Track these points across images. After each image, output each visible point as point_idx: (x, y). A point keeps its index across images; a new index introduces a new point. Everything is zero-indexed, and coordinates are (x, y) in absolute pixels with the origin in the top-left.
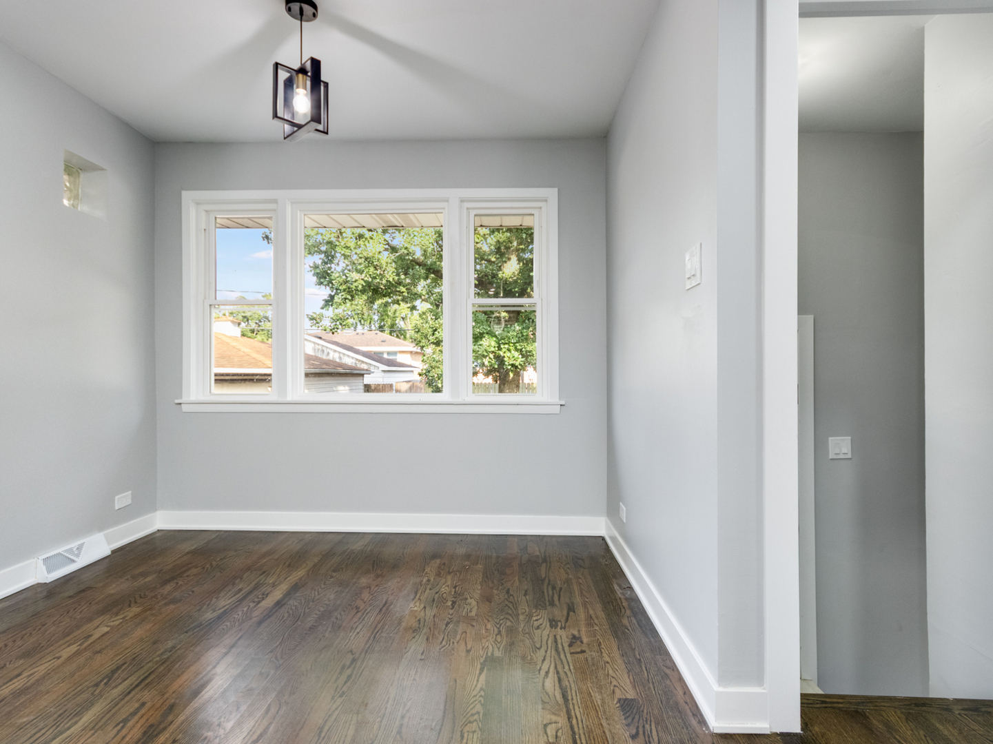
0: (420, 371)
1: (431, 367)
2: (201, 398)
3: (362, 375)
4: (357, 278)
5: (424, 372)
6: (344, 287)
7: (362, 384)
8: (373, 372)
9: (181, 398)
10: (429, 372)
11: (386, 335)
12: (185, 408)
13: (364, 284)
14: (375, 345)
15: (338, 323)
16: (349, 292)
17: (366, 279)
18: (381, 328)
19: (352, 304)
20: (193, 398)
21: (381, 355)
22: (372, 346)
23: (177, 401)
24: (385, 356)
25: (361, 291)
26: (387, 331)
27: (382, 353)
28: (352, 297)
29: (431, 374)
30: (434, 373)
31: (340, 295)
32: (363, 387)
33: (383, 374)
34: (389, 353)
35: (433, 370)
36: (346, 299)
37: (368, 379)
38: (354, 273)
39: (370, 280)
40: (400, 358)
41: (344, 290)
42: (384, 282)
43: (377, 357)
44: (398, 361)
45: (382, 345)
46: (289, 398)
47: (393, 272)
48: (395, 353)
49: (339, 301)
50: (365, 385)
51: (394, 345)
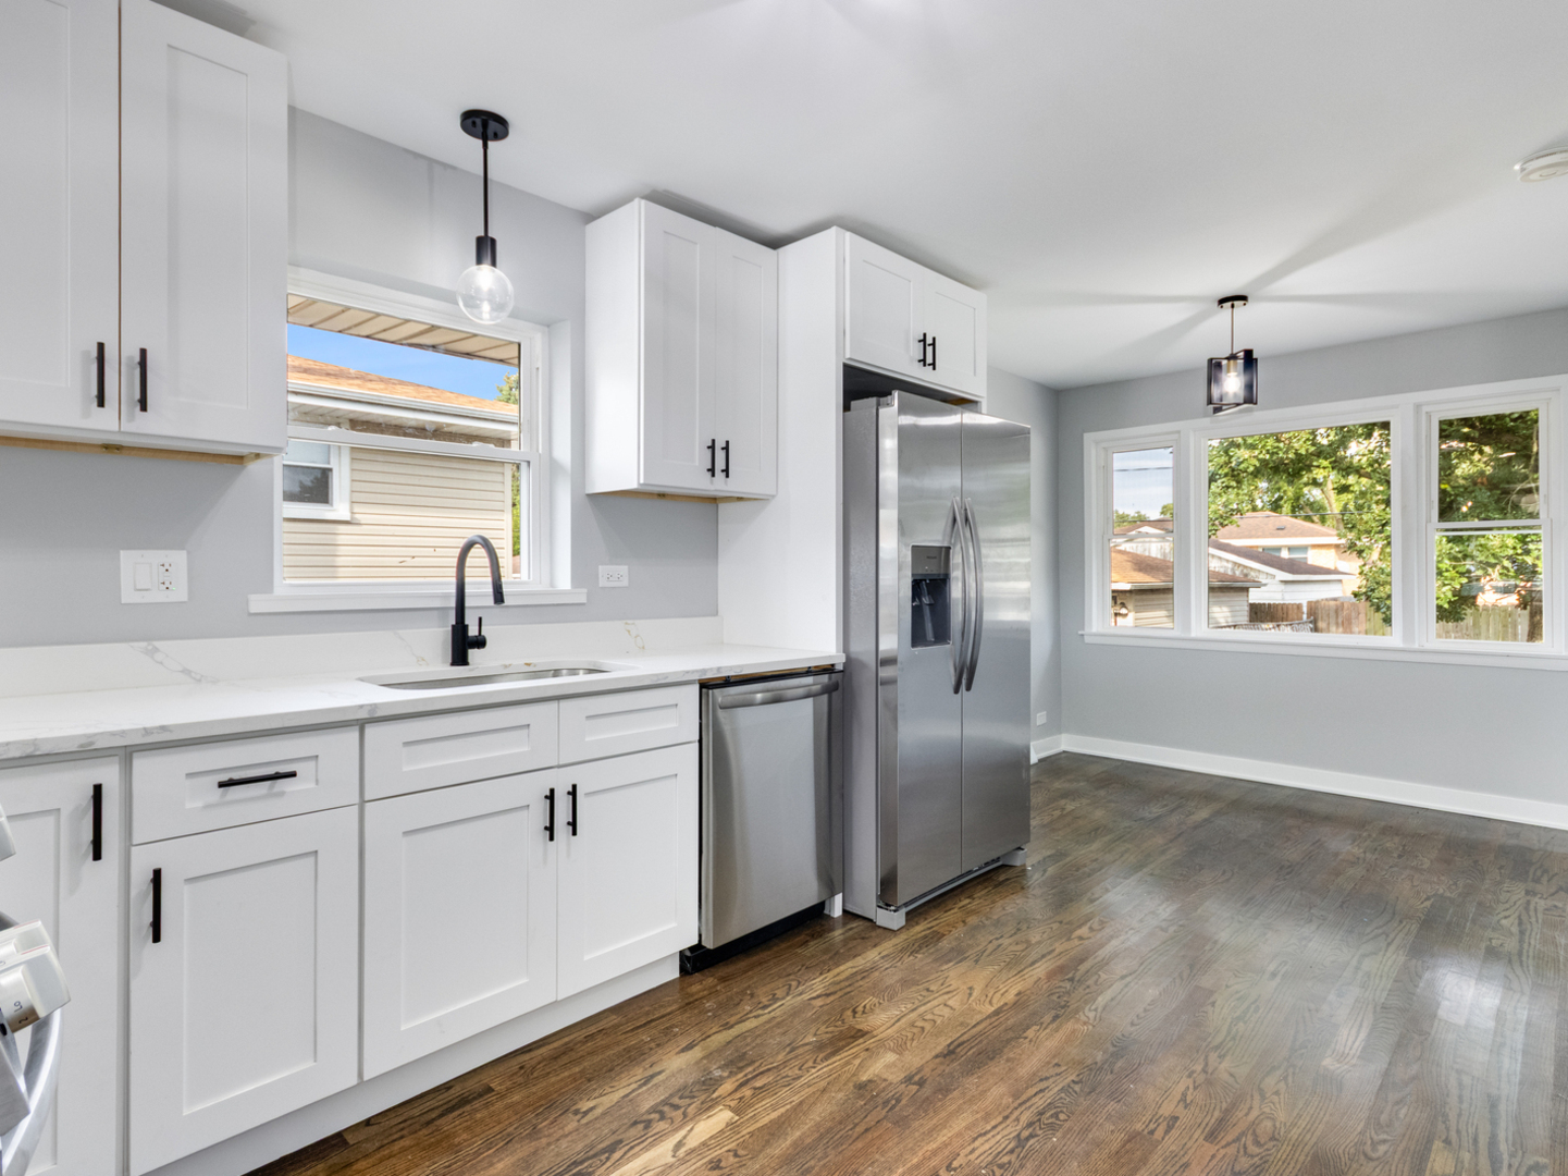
0: (1357, 590)
1: (1378, 583)
2: (1101, 630)
3: (1246, 590)
4: (1246, 456)
5: (1364, 590)
6: (1226, 470)
7: (1246, 604)
8: (1265, 585)
9: (1083, 629)
10: (1373, 590)
11: (1285, 519)
12: (1087, 640)
13: (1258, 465)
14: (1264, 536)
15: (1217, 522)
16: (1233, 476)
17: (1261, 456)
18: (1276, 506)
19: (1238, 494)
20: (1094, 630)
21: (1277, 554)
22: (1258, 537)
23: (1080, 632)
24: (1285, 554)
25: (1252, 473)
26: (1287, 508)
27: (1278, 549)
28: (1239, 482)
29: (1376, 594)
30: (1381, 592)
31: (1219, 481)
32: (1247, 608)
33: (1283, 587)
34: (1290, 549)
35: (1381, 588)
36: (1228, 487)
37: (1256, 596)
38: (1242, 450)
39: (1268, 457)
40: (1314, 558)
41: (1226, 475)
42: (1291, 456)
43: (1269, 557)
44: (1310, 562)
45: (1278, 536)
46: (1193, 634)
47: (1308, 439)
48: (1304, 548)
49: (1218, 490)
50: (1251, 605)
51: (1303, 534)
